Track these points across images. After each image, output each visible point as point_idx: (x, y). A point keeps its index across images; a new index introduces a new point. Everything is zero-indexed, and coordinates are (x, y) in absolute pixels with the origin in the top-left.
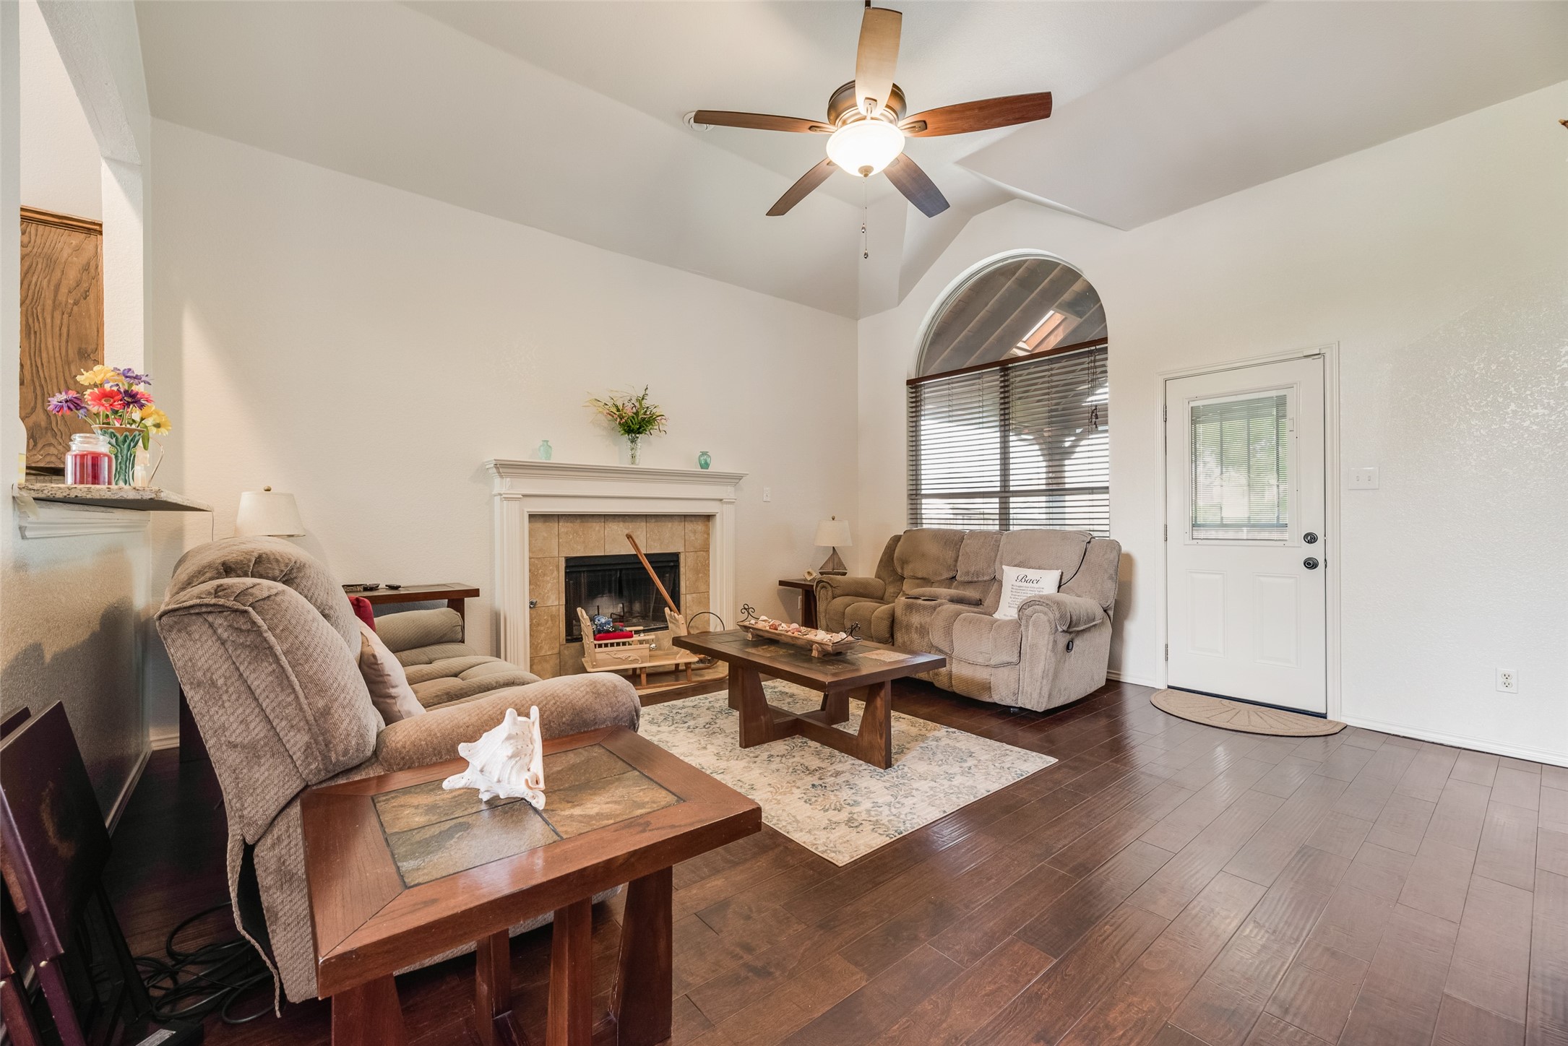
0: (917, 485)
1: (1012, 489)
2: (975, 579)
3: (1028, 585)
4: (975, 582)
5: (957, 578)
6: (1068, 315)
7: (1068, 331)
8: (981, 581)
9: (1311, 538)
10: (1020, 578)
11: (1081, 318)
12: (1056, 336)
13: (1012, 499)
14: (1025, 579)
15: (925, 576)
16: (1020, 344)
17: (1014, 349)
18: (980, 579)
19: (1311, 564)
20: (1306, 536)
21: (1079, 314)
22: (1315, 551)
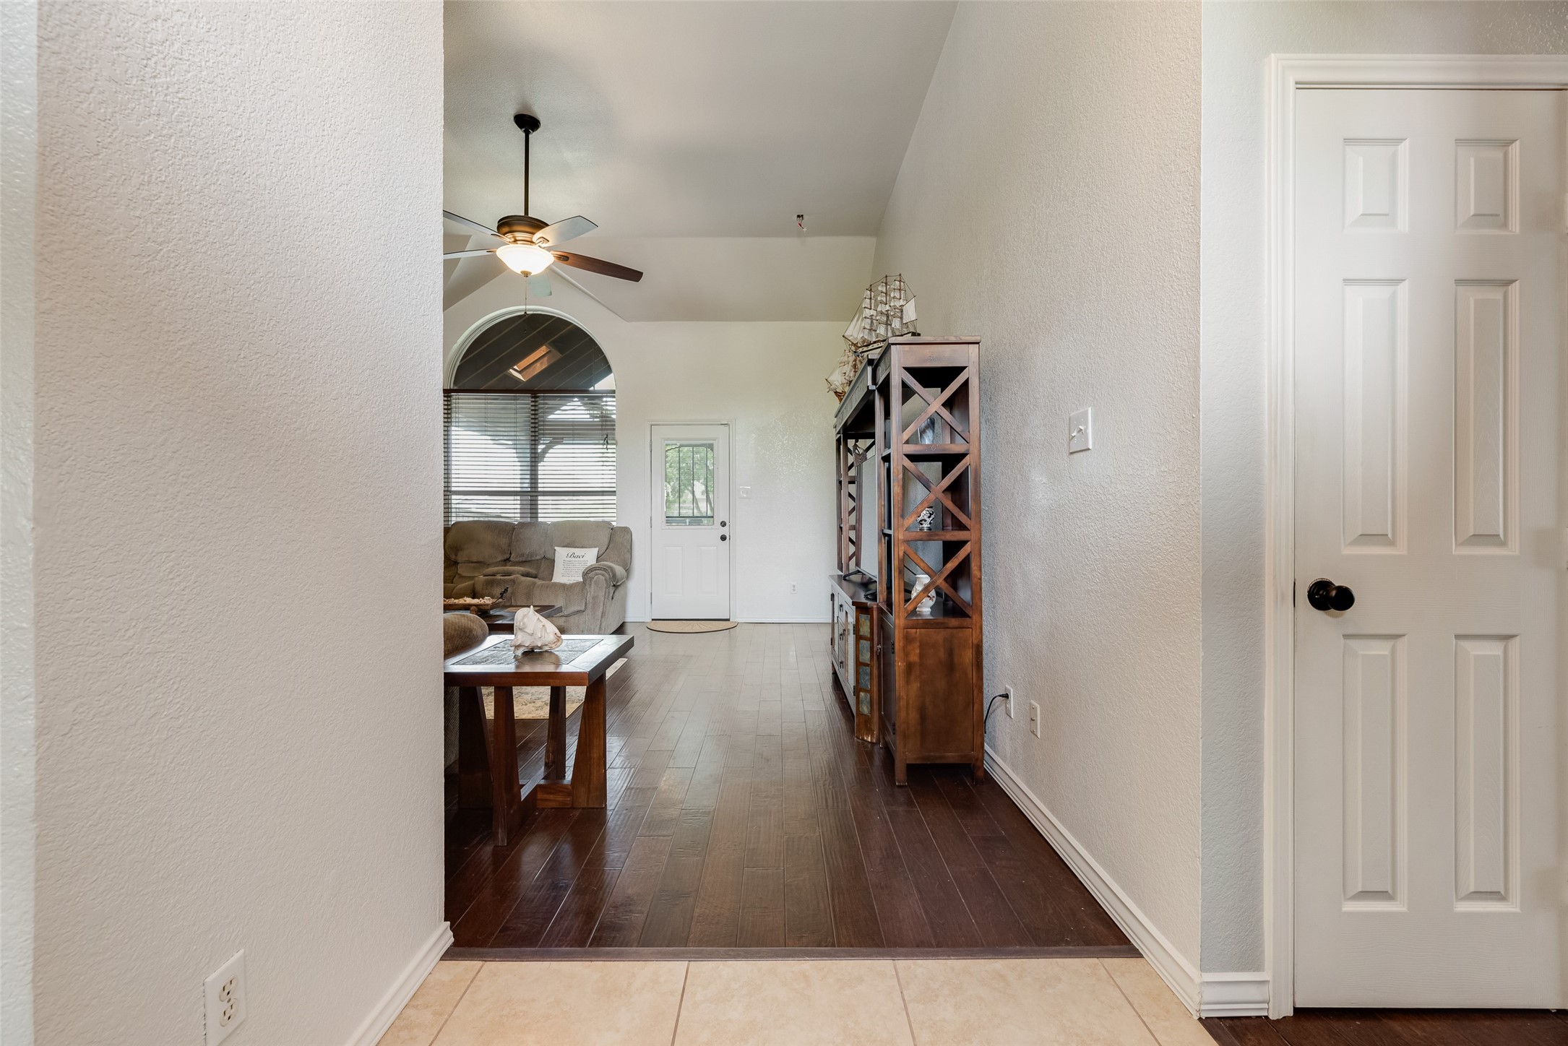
0: (448, 482)
1: (539, 489)
2: (529, 559)
3: (576, 559)
4: (529, 561)
5: (511, 559)
6: (553, 350)
7: (552, 362)
8: (534, 560)
9: (723, 524)
10: (569, 555)
11: (562, 354)
12: (541, 364)
13: (540, 498)
14: (573, 555)
15: (481, 559)
16: (515, 367)
17: (511, 370)
18: (533, 559)
19: (723, 538)
20: (721, 523)
21: (561, 351)
22: (724, 531)
